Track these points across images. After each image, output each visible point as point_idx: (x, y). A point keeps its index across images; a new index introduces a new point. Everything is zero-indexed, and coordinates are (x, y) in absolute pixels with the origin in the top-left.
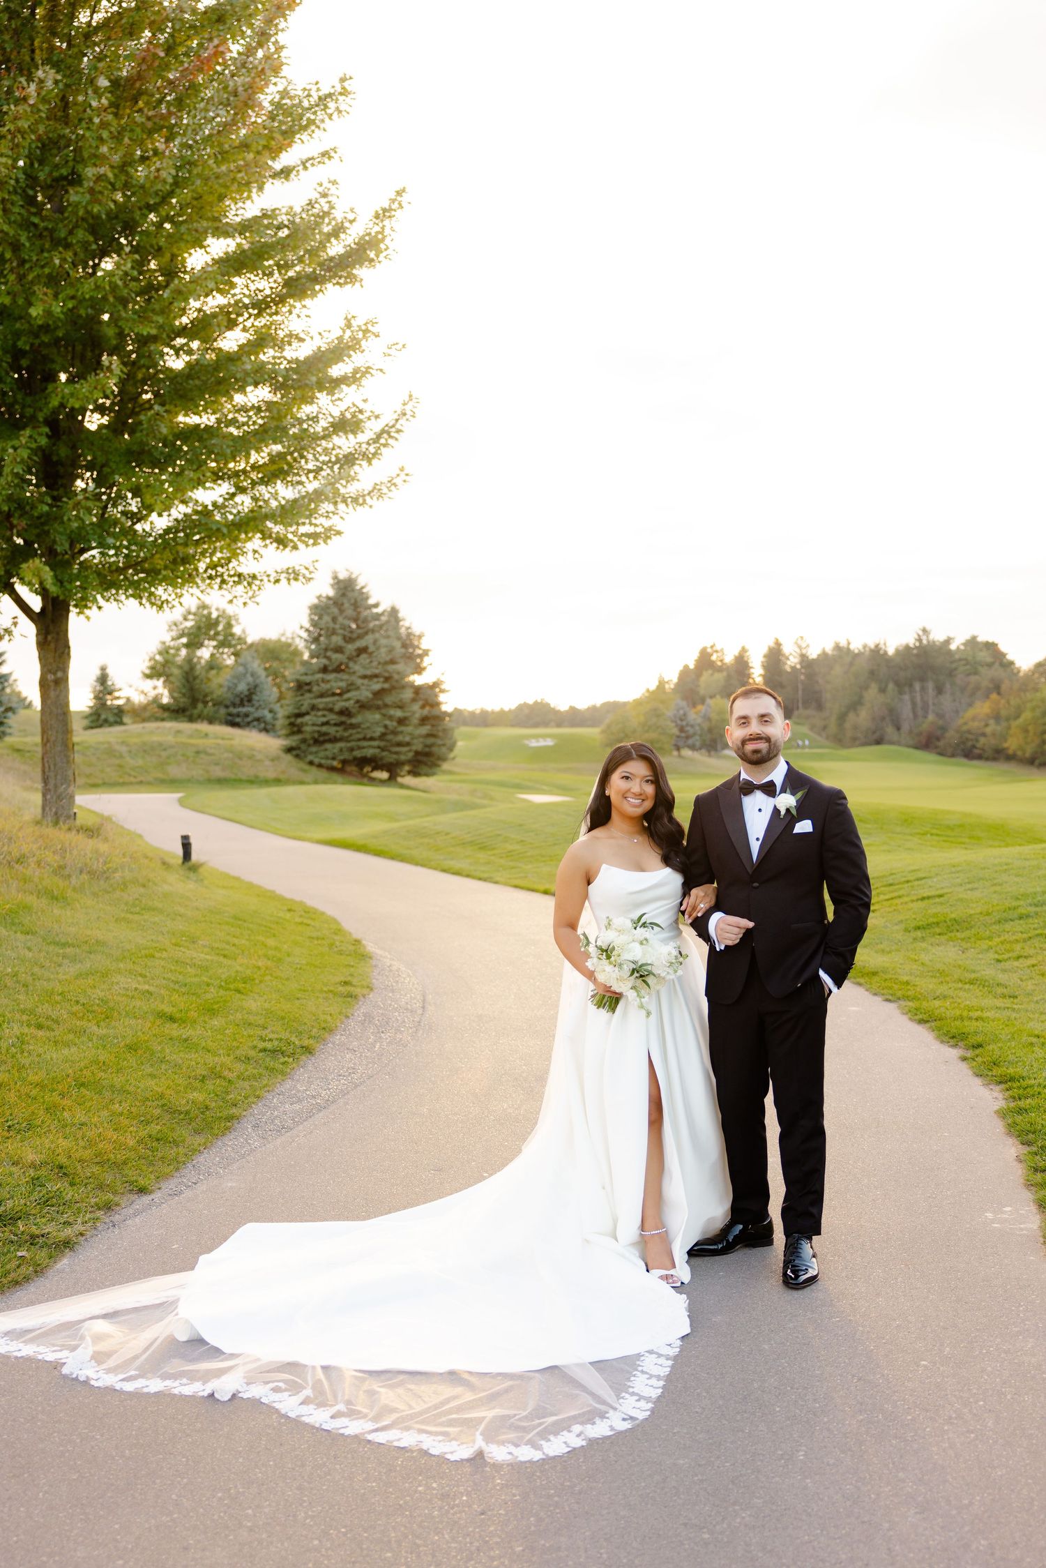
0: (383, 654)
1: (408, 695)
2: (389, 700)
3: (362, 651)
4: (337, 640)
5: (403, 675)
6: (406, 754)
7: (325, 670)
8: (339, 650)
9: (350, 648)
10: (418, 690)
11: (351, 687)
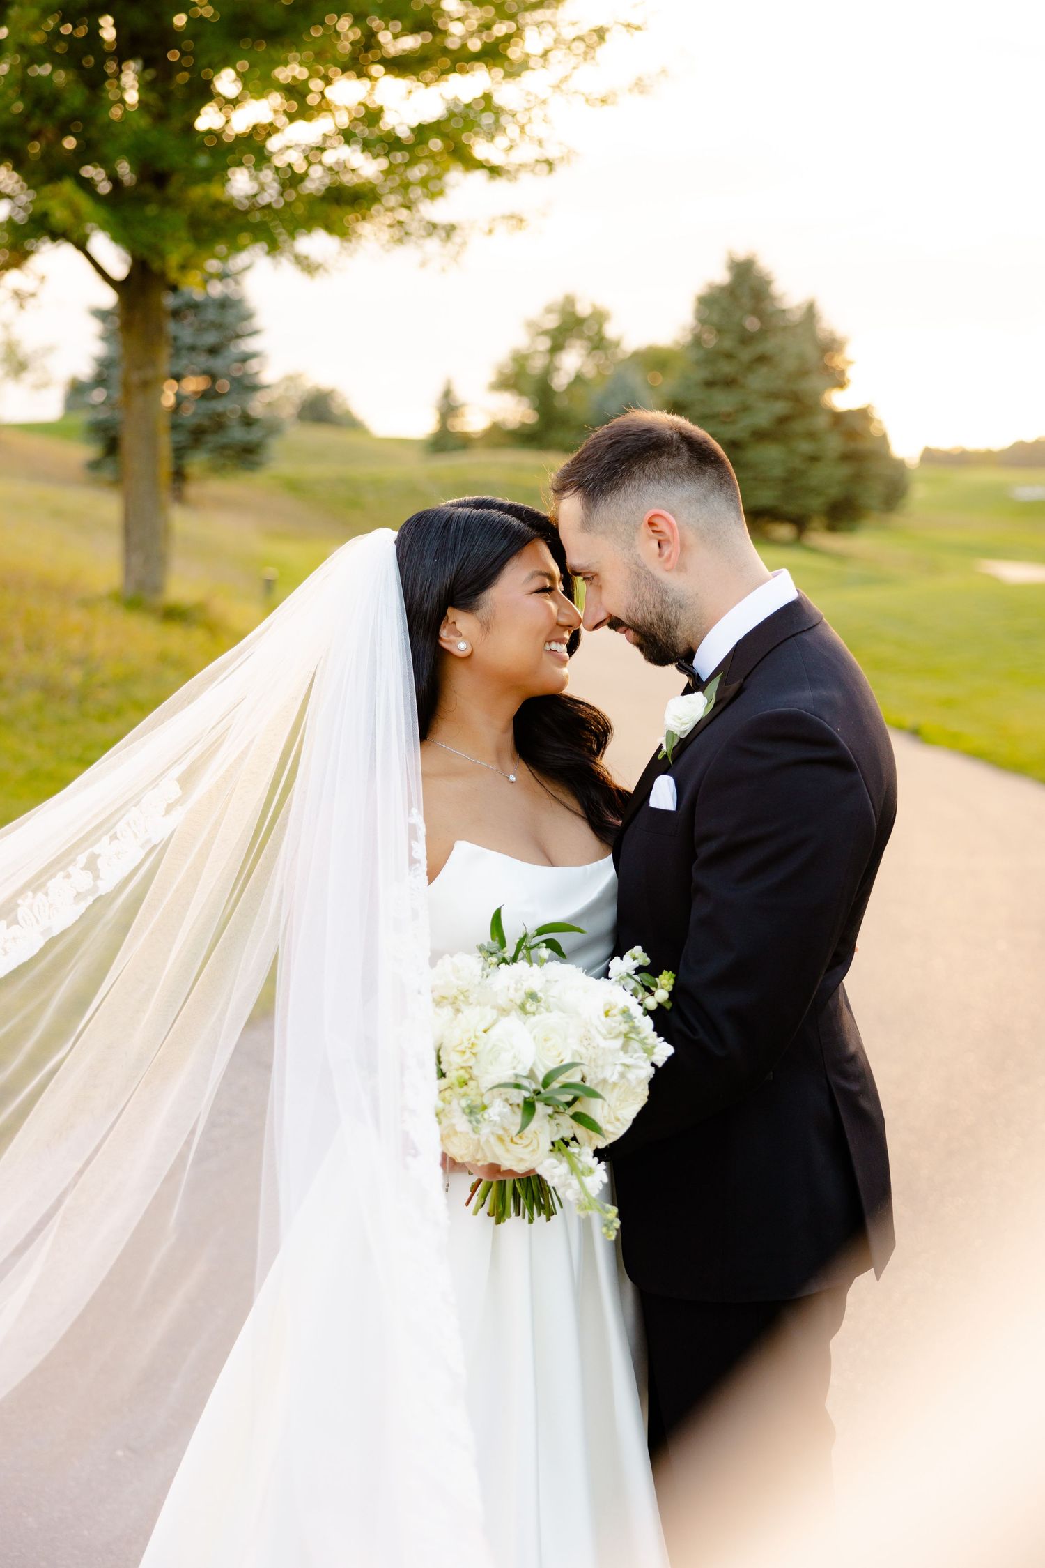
0: (790, 364)
1: (822, 422)
2: (798, 426)
3: (762, 359)
4: (728, 344)
5: (818, 395)
6: (816, 503)
7: (710, 384)
8: (729, 356)
9: (746, 355)
10: (839, 419)
11: (745, 408)
